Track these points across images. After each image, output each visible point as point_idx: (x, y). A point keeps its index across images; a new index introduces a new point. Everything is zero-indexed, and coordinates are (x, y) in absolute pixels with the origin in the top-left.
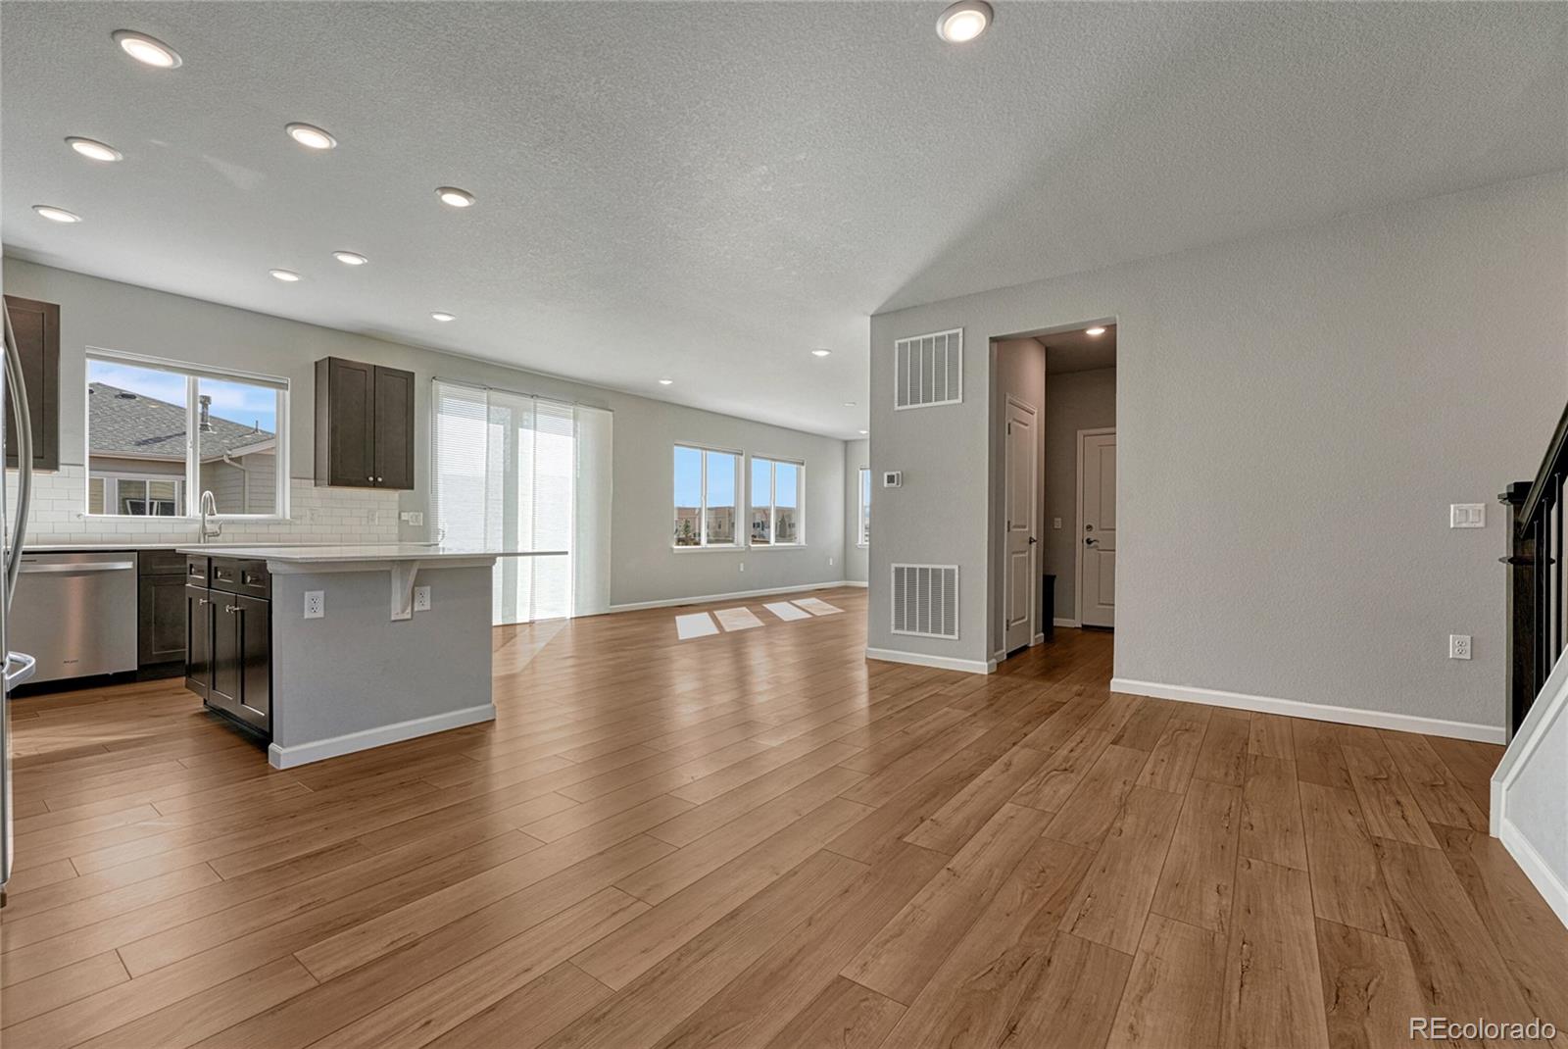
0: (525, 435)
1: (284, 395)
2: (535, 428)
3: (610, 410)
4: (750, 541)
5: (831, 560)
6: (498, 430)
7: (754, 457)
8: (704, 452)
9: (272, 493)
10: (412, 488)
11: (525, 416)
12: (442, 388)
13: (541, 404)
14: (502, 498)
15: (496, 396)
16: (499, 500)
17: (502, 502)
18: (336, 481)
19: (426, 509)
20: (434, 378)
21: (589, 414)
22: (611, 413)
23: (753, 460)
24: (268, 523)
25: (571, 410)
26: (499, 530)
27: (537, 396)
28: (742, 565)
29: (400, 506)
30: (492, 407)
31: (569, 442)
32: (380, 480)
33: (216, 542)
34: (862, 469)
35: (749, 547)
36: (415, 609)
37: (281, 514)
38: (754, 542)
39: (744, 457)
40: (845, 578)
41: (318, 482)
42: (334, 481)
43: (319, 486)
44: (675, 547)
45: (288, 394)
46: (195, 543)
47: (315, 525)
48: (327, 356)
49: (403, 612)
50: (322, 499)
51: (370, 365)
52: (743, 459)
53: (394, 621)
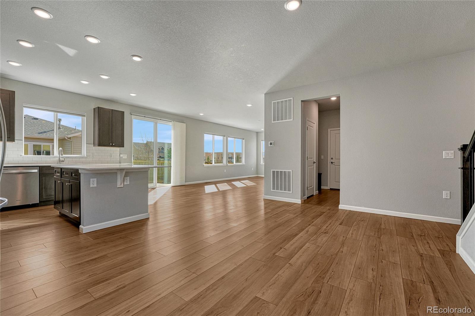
3: (185, 123)
5: (253, 169)
7: (229, 137)
8: (213, 136)
9: (80, 148)
10: (124, 147)
20: (130, 113)
28: (225, 170)
29: (120, 152)
32: (114, 144)
33: (63, 163)
34: (262, 141)
35: (227, 165)
36: (125, 184)
37: (83, 155)
38: (229, 163)
39: (226, 137)
40: (257, 174)
41: (95, 145)
42: (100, 145)
43: (95, 146)
44: (205, 165)
45: (85, 118)
46: (57, 164)
47: (94, 158)
48: (97, 107)
49: (121, 185)
50: (96, 150)
51: (110, 109)
52: (225, 138)
53: (118, 188)
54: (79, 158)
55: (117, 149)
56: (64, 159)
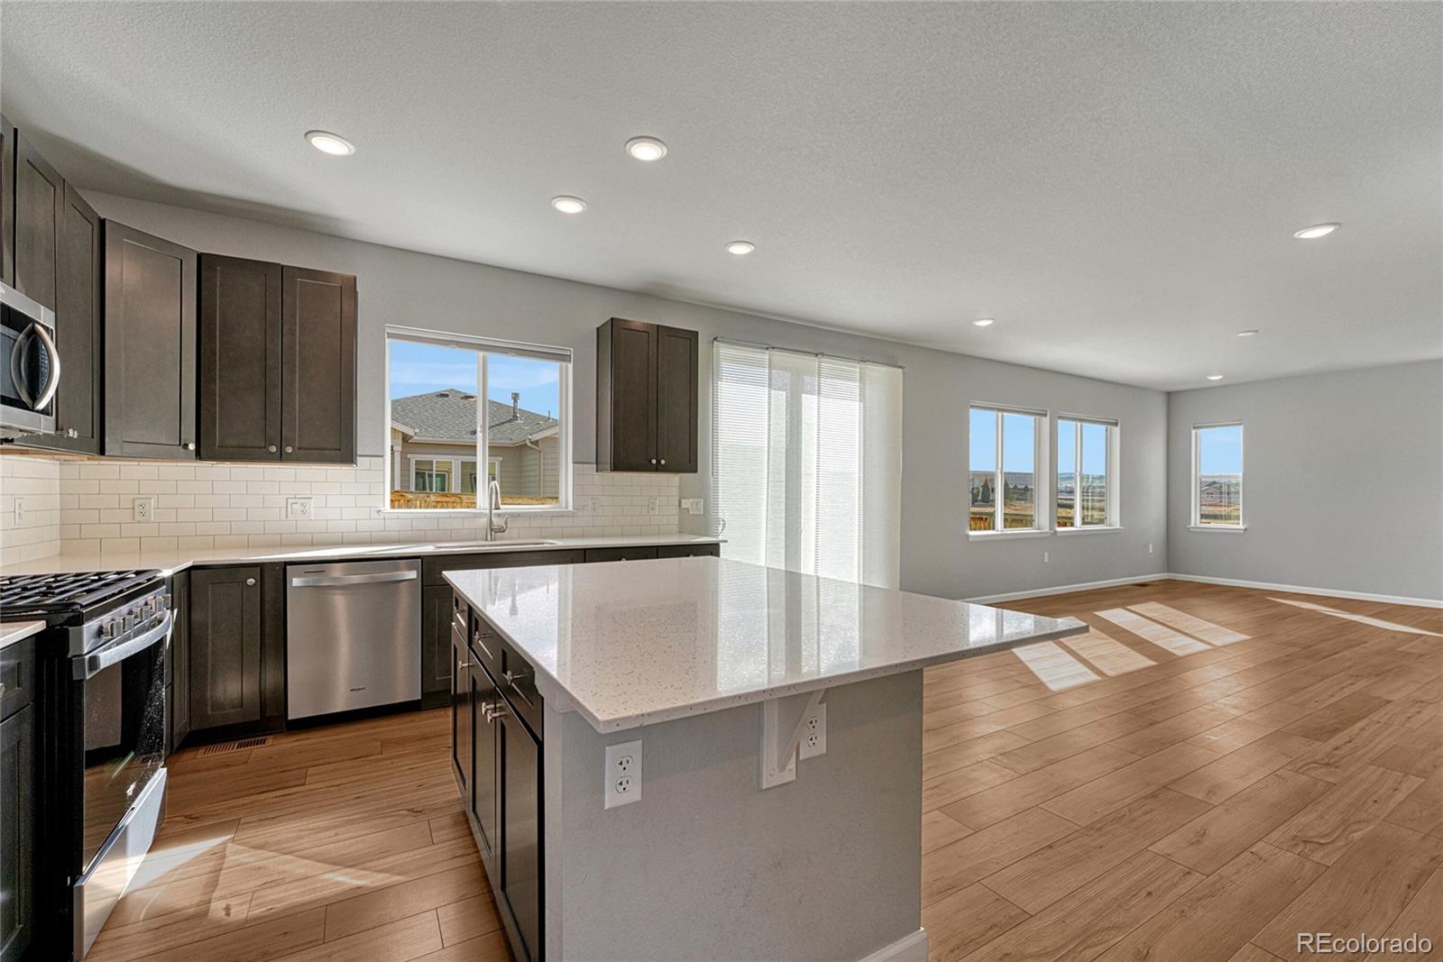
0: (809, 401)
1: (567, 367)
2: (819, 394)
3: (900, 367)
4: (1056, 524)
5: (1151, 546)
6: (781, 397)
7: (1060, 418)
8: (1000, 414)
9: (556, 481)
10: (696, 471)
11: (808, 379)
12: (724, 352)
13: (827, 364)
14: (784, 479)
15: (779, 356)
16: (781, 482)
17: (784, 484)
18: (619, 465)
19: (705, 495)
20: (715, 339)
21: (878, 372)
22: (901, 370)
23: (1060, 421)
24: (552, 516)
25: (856, 369)
26: (781, 518)
27: (823, 354)
28: (1046, 554)
29: (680, 492)
30: (774, 371)
31: (855, 407)
32: (663, 462)
33: (502, 539)
34: (1194, 428)
35: (1056, 532)
36: (801, 758)
37: (564, 505)
38: (1060, 525)
39: (1048, 418)
40: (1169, 570)
41: (599, 466)
42: (617, 467)
43: (601, 471)
44: (972, 533)
45: (570, 366)
46: (483, 540)
47: (597, 516)
48: (608, 318)
49: (782, 768)
50: (603, 486)
51: (652, 325)
52: (1046, 421)
53: (768, 789)
54: (552, 517)
55: (672, 480)
56: (506, 523)
